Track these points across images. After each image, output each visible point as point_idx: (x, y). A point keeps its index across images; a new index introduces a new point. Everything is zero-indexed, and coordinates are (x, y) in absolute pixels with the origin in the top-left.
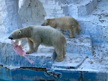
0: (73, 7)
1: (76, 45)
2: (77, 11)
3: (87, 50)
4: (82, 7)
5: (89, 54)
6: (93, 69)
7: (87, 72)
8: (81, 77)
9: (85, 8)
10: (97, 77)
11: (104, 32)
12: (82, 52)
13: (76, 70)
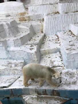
0: (10, 41)
1: (11, 69)
2: (14, 43)
3: (19, 72)
4: (17, 40)
5: (21, 75)
6: (20, 86)
7: (16, 89)
8: (12, 93)
9: (20, 41)
10: (23, 92)
11: (33, 57)
12: (16, 74)
13: (7, 88)
